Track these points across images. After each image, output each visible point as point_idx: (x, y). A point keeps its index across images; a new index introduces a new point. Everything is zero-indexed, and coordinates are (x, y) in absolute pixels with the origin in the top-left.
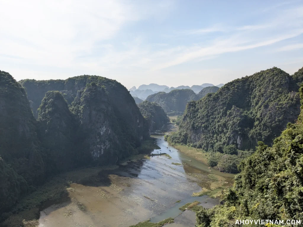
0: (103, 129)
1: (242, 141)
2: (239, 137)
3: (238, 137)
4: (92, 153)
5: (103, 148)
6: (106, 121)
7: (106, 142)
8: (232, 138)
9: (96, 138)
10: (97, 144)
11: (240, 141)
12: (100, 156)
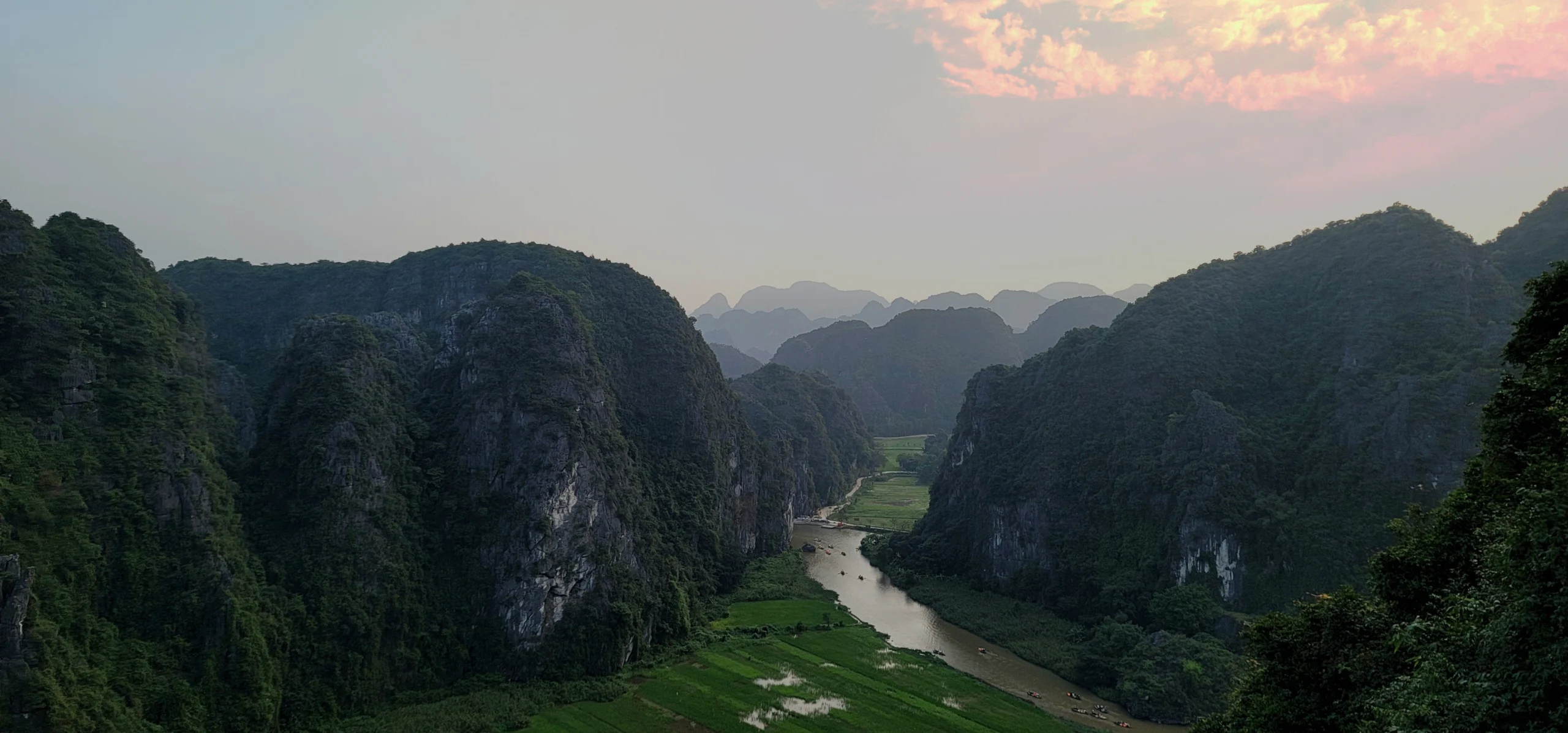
0: (563, 498)
1: (1239, 563)
2: (1224, 544)
3: (1219, 545)
4: (509, 615)
5: (562, 590)
6: (578, 460)
7: (576, 562)
8: (1194, 551)
9: (528, 544)
10: (535, 574)
11: (1233, 565)
12: (549, 629)
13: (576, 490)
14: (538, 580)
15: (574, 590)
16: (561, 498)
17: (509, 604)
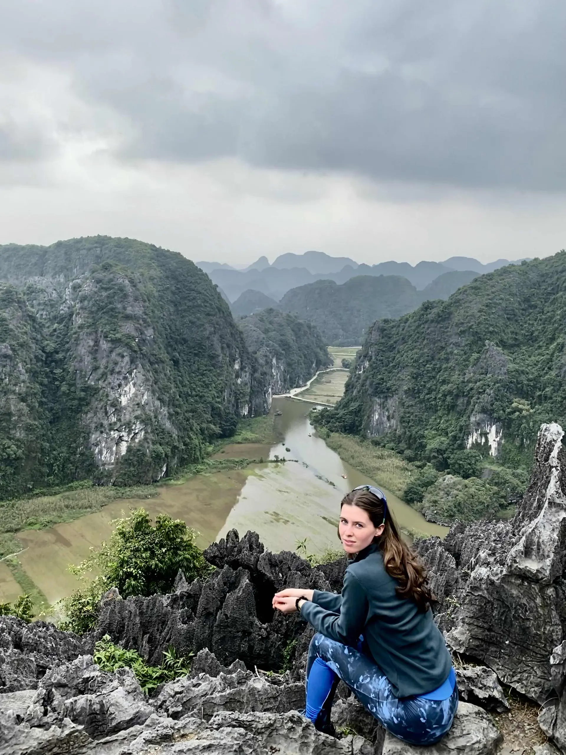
0: (127, 389)
1: (501, 439)
2: (494, 428)
3: (491, 428)
4: (97, 451)
5: (125, 438)
6: (136, 368)
7: (134, 424)
8: (477, 430)
9: (106, 413)
10: (110, 430)
11: (498, 439)
12: (118, 459)
13: (134, 384)
14: (112, 433)
15: (133, 439)
16: (125, 389)
17: (97, 445)
